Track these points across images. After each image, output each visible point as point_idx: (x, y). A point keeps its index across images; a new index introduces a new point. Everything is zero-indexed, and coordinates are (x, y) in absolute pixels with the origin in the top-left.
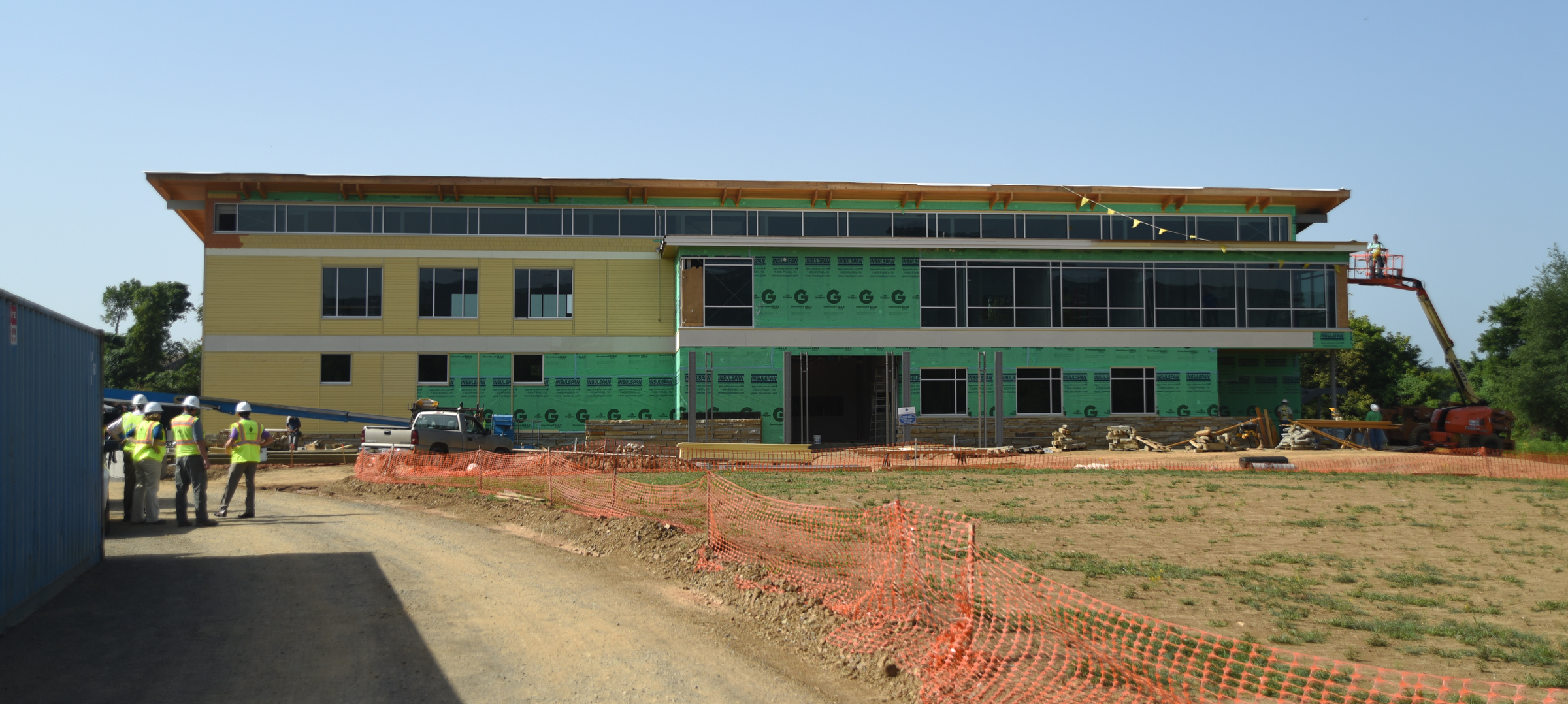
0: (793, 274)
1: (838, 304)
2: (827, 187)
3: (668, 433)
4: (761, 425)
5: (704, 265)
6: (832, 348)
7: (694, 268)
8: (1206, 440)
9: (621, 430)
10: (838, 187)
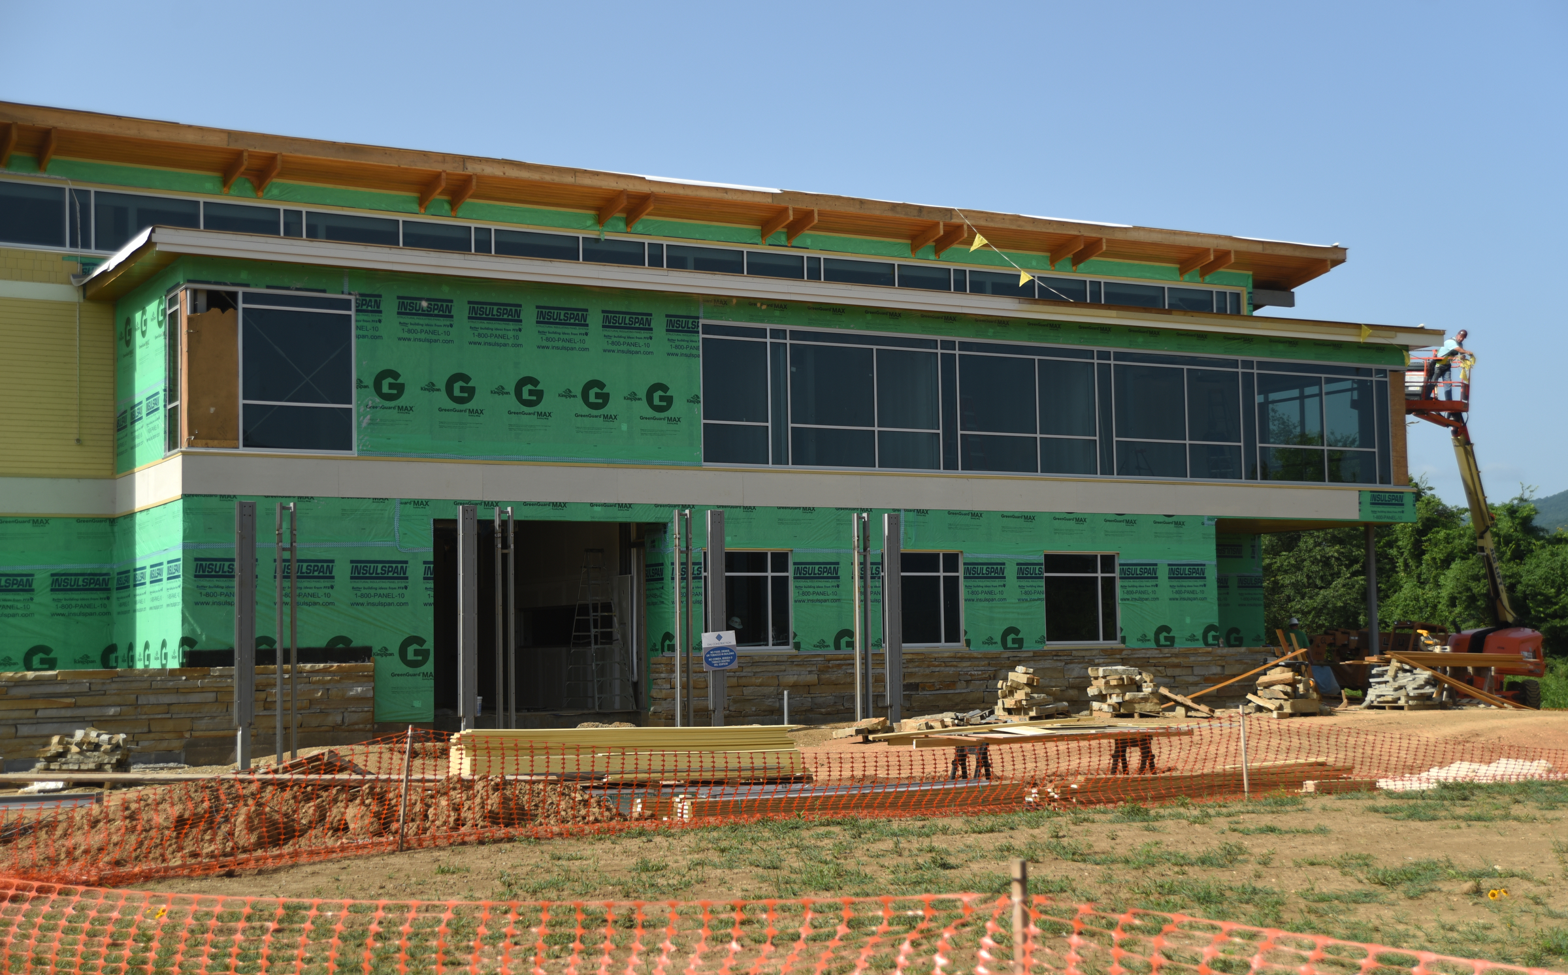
0: (442, 337)
1: (538, 408)
2: (465, 168)
3: (153, 699)
4: (372, 677)
5: (241, 305)
6: (525, 504)
7: (215, 311)
8: (1285, 693)
9: (31, 697)
10: (489, 170)
